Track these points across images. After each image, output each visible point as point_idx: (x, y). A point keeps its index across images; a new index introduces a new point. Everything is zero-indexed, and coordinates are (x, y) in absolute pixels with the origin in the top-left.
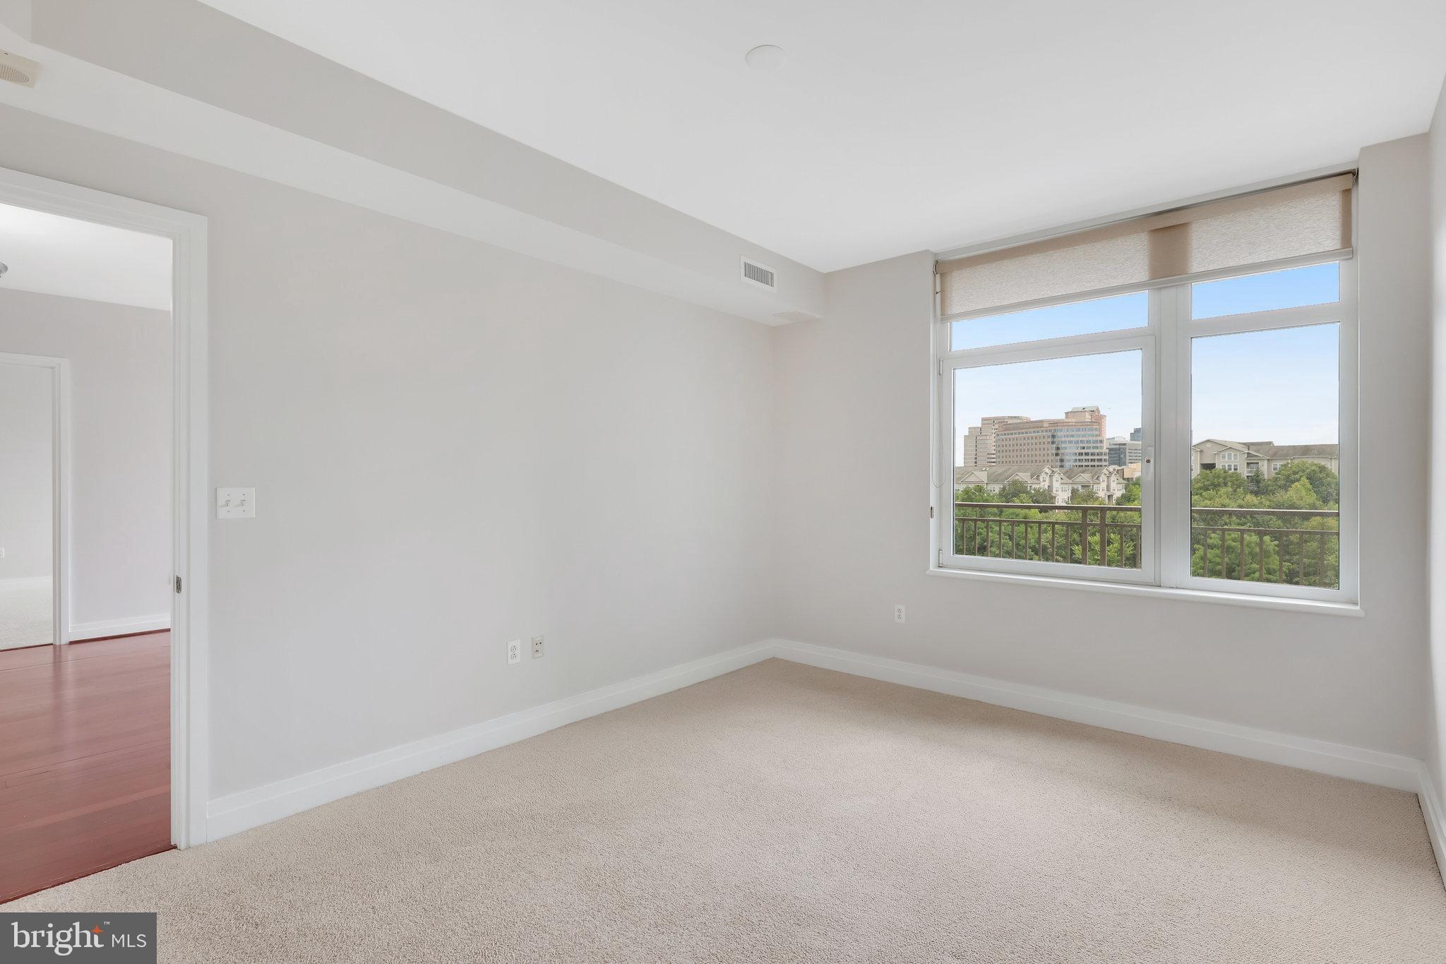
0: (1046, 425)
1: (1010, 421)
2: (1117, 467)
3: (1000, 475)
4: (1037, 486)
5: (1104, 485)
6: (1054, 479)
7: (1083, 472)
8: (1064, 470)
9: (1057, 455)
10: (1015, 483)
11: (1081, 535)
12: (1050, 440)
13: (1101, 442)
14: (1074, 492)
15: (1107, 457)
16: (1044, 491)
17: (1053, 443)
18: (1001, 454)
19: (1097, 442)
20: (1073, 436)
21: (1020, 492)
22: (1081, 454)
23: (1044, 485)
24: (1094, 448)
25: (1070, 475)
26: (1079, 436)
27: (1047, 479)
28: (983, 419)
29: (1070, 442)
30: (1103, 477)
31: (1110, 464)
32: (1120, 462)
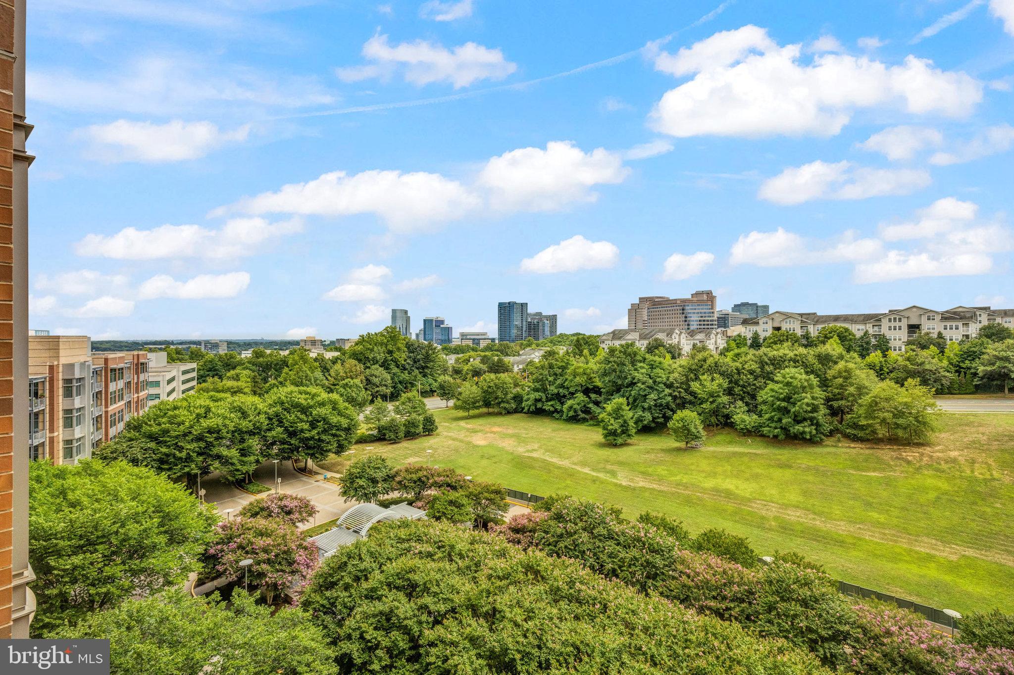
0: (678, 302)
1: (656, 300)
2: (723, 329)
3: (648, 334)
4: (670, 342)
5: (713, 341)
6: (682, 337)
7: (700, 332)
8: (689, 331)
9: (686, 321)
10: (656, 340)
11: (696, 375)
12: (681, 312)
13: (713, 313)
14: (694, 345)
15: (716, 323)
16: (675, 344)
17: (683, 313)
18: (651, 321)
19: (710, 313)
20: (695, 309)
21: (659, 346)
22: (700, 321)
23: (674, 341)
24: (708, 316)
25: (692, 334)
26: (699, 309)
27: (677, 337)
28: (640, 299)
29: (694, 313)
30: (712, 336)
31: (718, 327)
32: (725, 326)
